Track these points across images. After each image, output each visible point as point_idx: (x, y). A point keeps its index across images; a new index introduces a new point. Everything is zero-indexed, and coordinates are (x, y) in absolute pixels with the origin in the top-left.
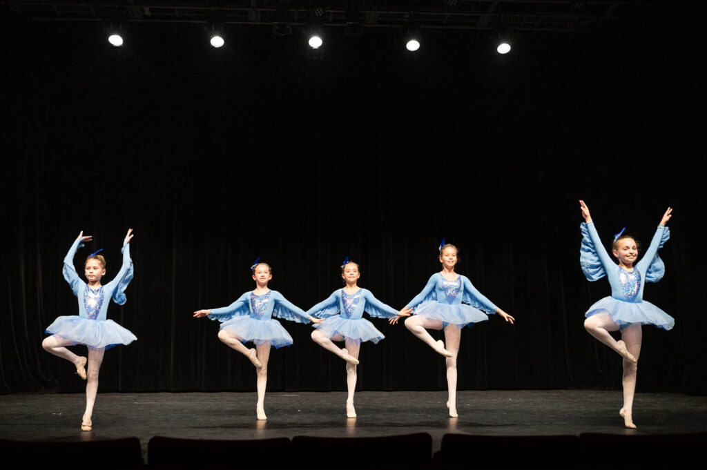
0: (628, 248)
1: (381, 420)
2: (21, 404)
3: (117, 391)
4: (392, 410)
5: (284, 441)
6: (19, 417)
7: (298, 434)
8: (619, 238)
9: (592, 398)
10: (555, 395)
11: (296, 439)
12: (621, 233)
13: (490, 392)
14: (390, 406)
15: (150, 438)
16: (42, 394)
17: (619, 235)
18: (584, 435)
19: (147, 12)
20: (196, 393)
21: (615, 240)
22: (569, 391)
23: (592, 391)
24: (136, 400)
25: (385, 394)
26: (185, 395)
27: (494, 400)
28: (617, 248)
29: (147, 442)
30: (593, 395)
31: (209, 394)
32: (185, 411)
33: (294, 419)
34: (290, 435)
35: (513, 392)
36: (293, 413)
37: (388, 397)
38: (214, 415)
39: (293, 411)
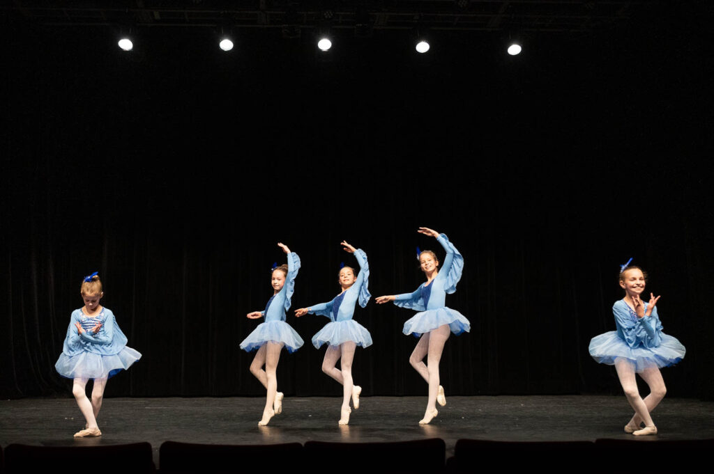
0: (635, 279)
1: (392, 425)
2: (35, 408)
3: (129, 396)
4: (403, 416)
5: (296, 446)
6: (32, 421)
7: (310, 439)
8: (626, 269)
9: (604, 403)
10: (566, 400)
11: (308, 444)
12: (628, 263)
13: (501, 397)
14: (401, 412)
15: (161, 443)
16: (55, 398)
17: (626, 266)
18: (599, 441)
19: (157, 16)
20: (206, 398)
21: (622, 271)
22: (581, 396)
23: (604, 397)
24: (147, 405)
25: (397, 399)
26: (196, 400)
27: (506, 405)
28: (623, 278)
29: (159, 446)
30: (606, 400)
31: (219, 399)
32: (196, 416)
33: (305, 424)
34: (302, 440)
35: (524, 397)
36: (303, 419)
37: (400, 402)
38: (225, 420)
39: (304, 417)
